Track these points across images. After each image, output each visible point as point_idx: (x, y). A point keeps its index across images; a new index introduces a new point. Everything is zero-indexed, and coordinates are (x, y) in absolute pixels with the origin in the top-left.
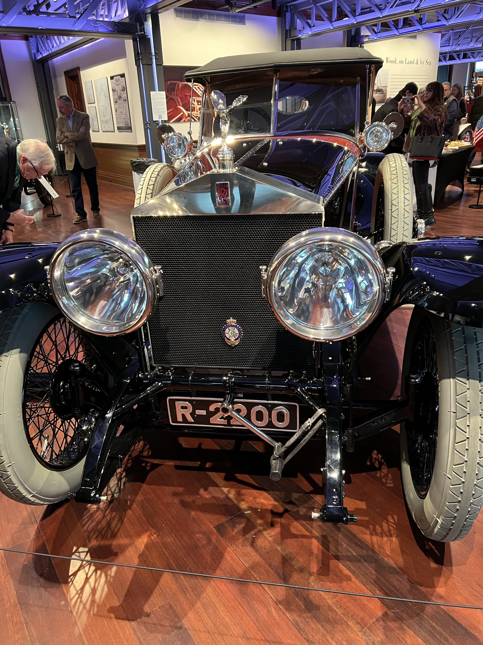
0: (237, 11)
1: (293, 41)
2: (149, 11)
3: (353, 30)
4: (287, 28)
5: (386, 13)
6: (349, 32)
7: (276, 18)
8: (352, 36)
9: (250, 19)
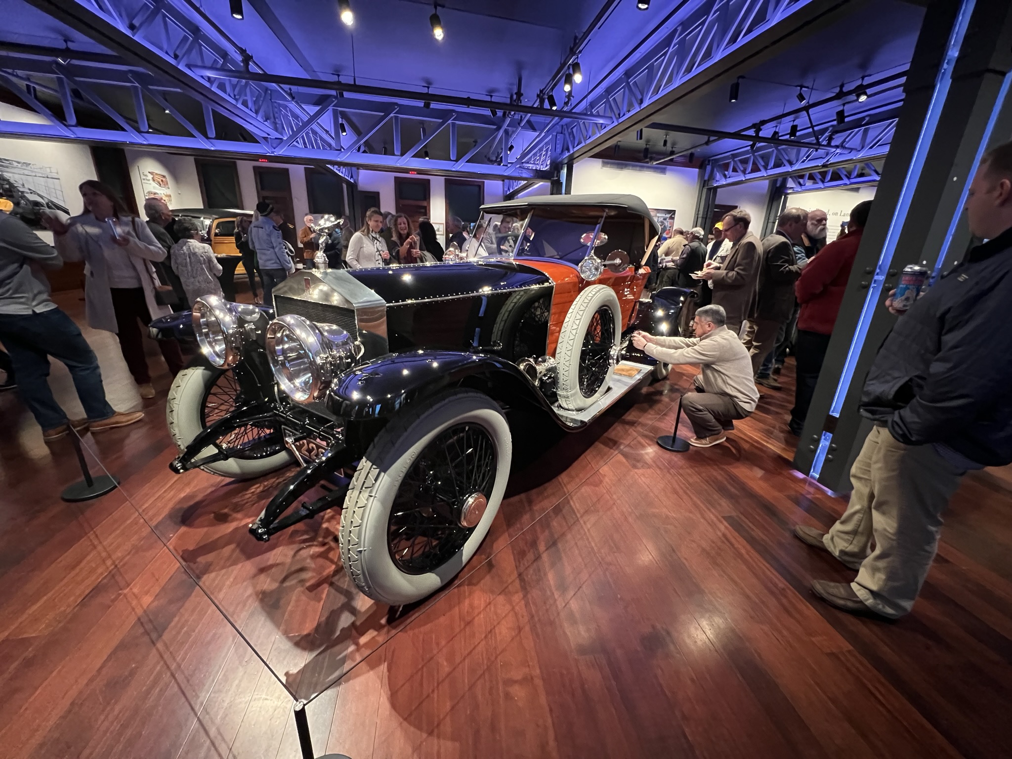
0: (655, 163)
1: (709, 189)
2: (566, 161)
3: (780, 179)
4: (706, 178)
5: (795, 167)
6: (775, 182)
7: (697, 170)
8: (777, 188)
9: (671, 170)
